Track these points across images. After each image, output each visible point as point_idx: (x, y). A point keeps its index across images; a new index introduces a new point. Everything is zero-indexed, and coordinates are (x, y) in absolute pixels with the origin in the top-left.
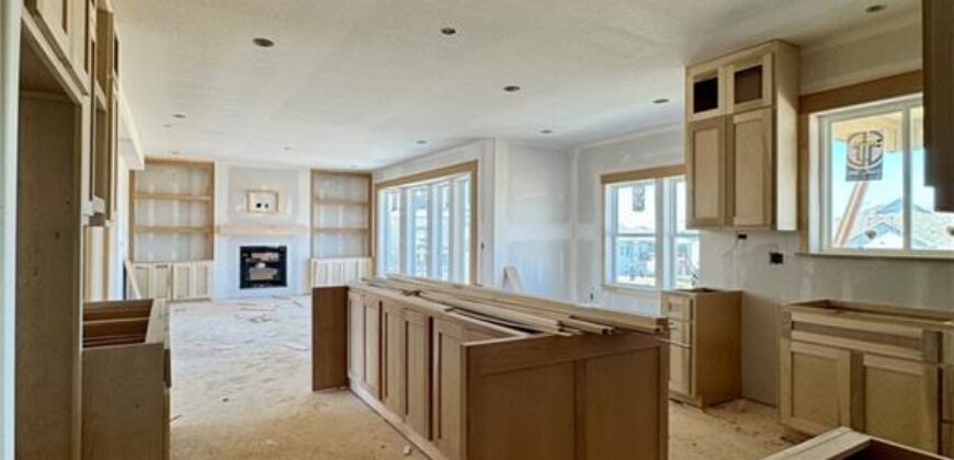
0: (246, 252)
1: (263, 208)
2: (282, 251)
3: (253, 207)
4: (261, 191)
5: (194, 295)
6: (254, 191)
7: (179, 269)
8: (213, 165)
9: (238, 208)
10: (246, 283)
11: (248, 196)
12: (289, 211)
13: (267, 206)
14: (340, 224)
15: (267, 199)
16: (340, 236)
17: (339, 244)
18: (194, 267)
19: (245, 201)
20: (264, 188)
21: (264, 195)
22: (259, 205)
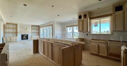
0: (22, 35)
2: (27, 35)
5: (14, 41)
8: (17, 24)
10: (22, 39)
11: (22, 28)
12: (28, 30)
18: (14, 37)
21: (25, 28)
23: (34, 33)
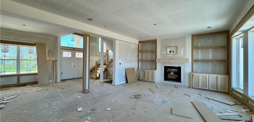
0: (166, 68)
1: (172, 53)
2: (179, 68)
3: (168, 52)
4: (171, 47)
5: (150, 80)
6: (168, 47)
7: (147, 72)
8: (156, 40)
9: (164, 53)
10: (166, 78)
11: (167, 49)
12: (182, 53)
13: (173, 52)
14: (210, 57)
15: (173, 49)
16: (210, 63)
17: (210, 67)
18: (150, 72)
19: (166, 51)
20: (172, 46)
21: (172, 48)
22: (170, 52)
23: (205, 61)
